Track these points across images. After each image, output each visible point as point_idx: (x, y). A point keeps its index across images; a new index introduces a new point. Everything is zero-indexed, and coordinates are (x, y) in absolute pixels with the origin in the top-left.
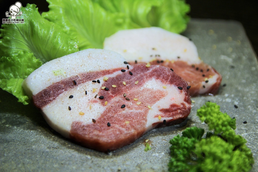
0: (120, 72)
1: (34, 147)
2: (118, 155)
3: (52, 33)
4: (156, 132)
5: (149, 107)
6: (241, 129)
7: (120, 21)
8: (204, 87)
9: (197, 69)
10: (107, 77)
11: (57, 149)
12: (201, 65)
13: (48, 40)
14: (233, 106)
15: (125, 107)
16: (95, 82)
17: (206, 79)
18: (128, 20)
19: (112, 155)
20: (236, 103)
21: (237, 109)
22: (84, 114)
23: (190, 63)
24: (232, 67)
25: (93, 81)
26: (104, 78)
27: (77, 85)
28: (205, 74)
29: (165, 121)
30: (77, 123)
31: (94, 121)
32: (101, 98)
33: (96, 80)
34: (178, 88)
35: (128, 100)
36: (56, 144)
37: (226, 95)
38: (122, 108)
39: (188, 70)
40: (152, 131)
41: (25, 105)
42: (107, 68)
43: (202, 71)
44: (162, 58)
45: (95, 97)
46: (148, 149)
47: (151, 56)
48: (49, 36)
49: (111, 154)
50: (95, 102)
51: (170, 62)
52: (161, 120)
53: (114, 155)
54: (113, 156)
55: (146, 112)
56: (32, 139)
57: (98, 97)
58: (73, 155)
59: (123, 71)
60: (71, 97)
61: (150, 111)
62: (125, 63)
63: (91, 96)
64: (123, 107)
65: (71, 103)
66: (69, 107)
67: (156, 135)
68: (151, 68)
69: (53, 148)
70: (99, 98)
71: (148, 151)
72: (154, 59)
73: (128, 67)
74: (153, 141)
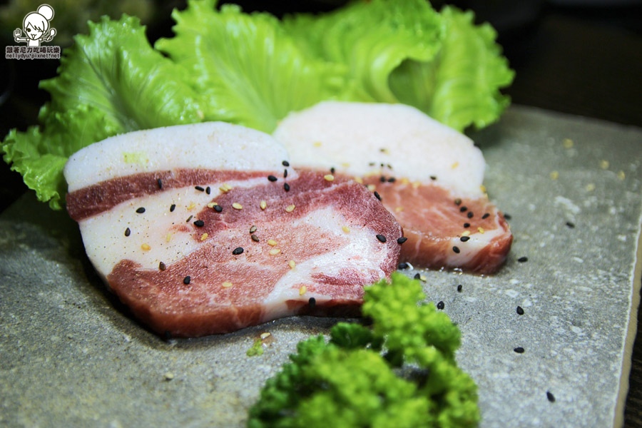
0: (264, 181)
1: (41, 294)
2: (186, 349)
3: (152, 78)
4: (298, 322)
5: (292, 263)
6: (500, 362)
7: (336, 81)
8: (456, 250)
9: (463, 210)
10: (230, 185)
11: (79, 308)
12: (478, 203)
13: (141, 91)
14: (515, 308)
15: (242, 254)
16: (202, 190)
17: (466, 233)
18: (354, 84)
19: (175, 346)
20: (526, 304)
21: (521, 316)
22: (149, 249)
23: (453, 195)
24: (570, 225)
25: (197, 188)
26: (224, 186)
27: (163, 190)
28: (472, 224)
29: (312, 300)
30: (130, 264)
31: (162, 266)
32: (199, 225)
33: (205, 187)
34: (377, 236)
35: (255, 240)
36: (84, 299)
37: (514, 281)
38: (234, 253)
39: (440, 209)
40: (291, 320)
41: (54, 209)
42: (239, 168)
43: (470, 215)
44: (396, 173)
45: (188, 221)
46: (256, 354)
47: (371, 165)
48: (143, 83)
49: (174, 343)
50: (184, 229)
51: (410, 186)
52: (306, 295)
53: (179, 347)
54: (176, 348)
55: (282, 273)
56: (49, 279)
57: (193, 220)
58: (101, 327)
59: (272, 179)
60: (141, 211)
61: (290, 272)
62: (286, 164)
63: (180, 217)
64: (238, 252)
65: (136, 222)
66: (128, 229)
67: (292, 329)
68: (335, 183)
69: (74, 304)
70: (195, 223)
71: (255, 357)
72: (377, 171)
73: (286, 175)
74: (279, 339)
